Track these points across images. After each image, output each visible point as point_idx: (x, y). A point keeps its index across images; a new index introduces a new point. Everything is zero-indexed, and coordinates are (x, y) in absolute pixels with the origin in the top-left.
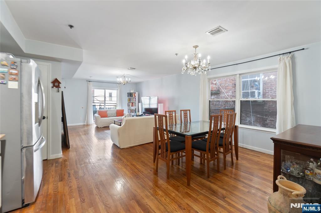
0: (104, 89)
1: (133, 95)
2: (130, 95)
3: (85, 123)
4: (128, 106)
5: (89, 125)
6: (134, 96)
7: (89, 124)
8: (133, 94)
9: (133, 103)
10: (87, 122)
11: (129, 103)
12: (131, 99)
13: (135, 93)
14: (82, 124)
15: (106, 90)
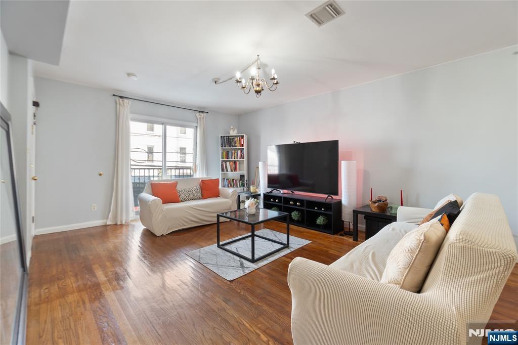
0: (163, 124)
1: (235, 143)
2: (228, 141)
3: (107, 218)
4: (223, 170)
5: (122, 225)
6: (238, 144)
7: (121, 221)
8: (237, 140)
9: (235, 162)
10: (115, 217)
11: (226, 162)
12: (230, 154)
13: (242, 137)
14: (98, 222)
15: (168, 127)
